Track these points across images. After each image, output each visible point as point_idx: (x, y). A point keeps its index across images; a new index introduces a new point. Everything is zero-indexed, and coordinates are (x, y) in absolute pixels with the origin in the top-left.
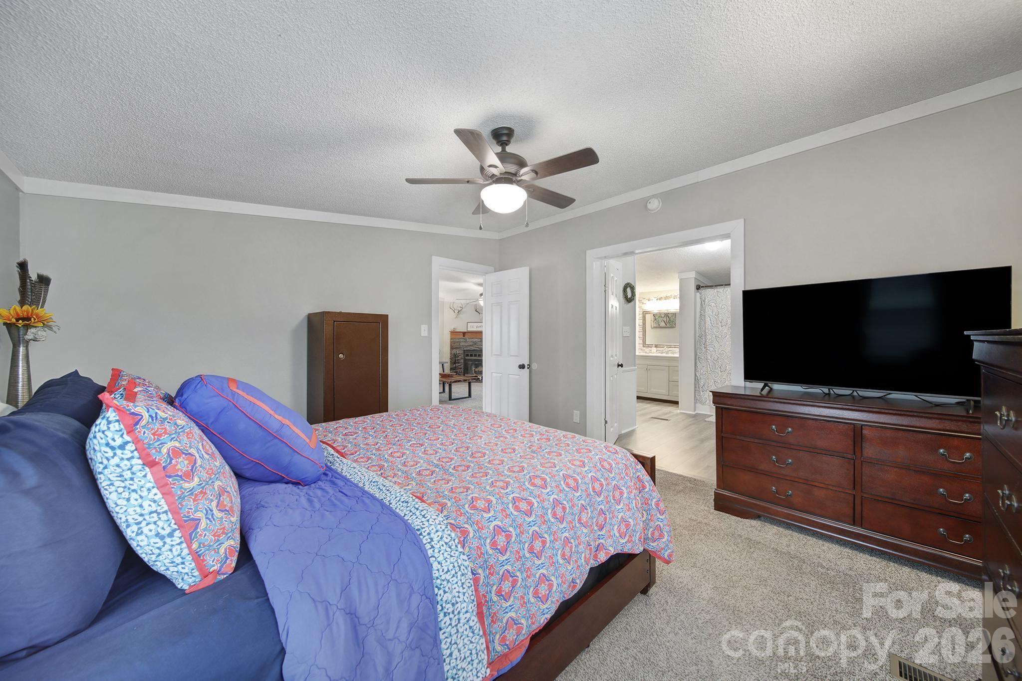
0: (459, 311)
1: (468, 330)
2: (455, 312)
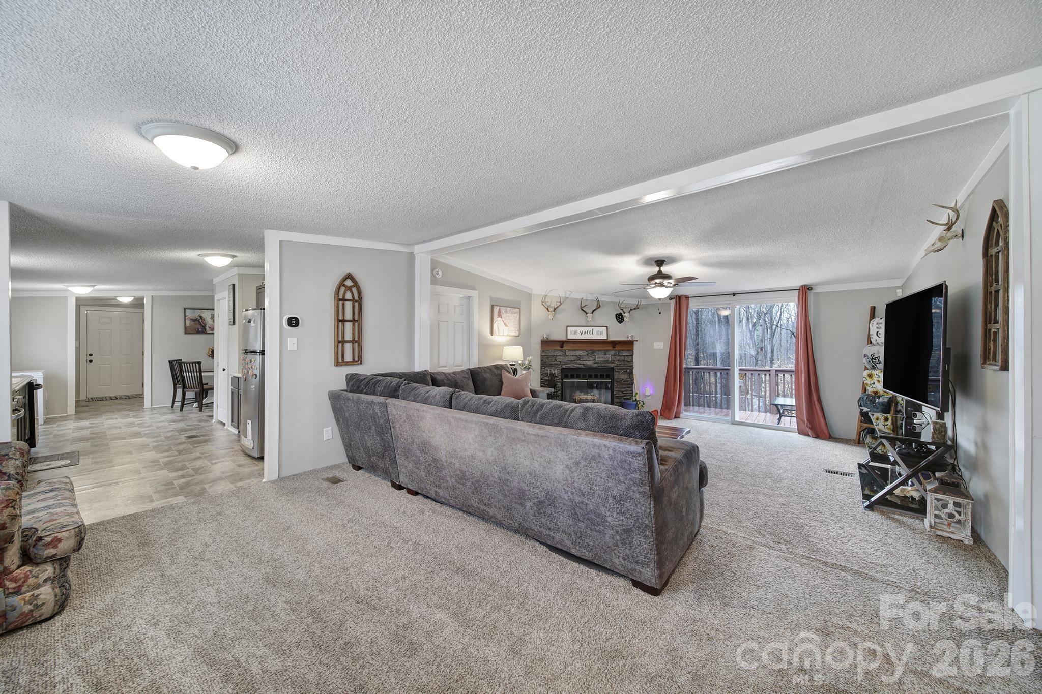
0: (555, 309)
1: (569, 337)
2: (549, 311)
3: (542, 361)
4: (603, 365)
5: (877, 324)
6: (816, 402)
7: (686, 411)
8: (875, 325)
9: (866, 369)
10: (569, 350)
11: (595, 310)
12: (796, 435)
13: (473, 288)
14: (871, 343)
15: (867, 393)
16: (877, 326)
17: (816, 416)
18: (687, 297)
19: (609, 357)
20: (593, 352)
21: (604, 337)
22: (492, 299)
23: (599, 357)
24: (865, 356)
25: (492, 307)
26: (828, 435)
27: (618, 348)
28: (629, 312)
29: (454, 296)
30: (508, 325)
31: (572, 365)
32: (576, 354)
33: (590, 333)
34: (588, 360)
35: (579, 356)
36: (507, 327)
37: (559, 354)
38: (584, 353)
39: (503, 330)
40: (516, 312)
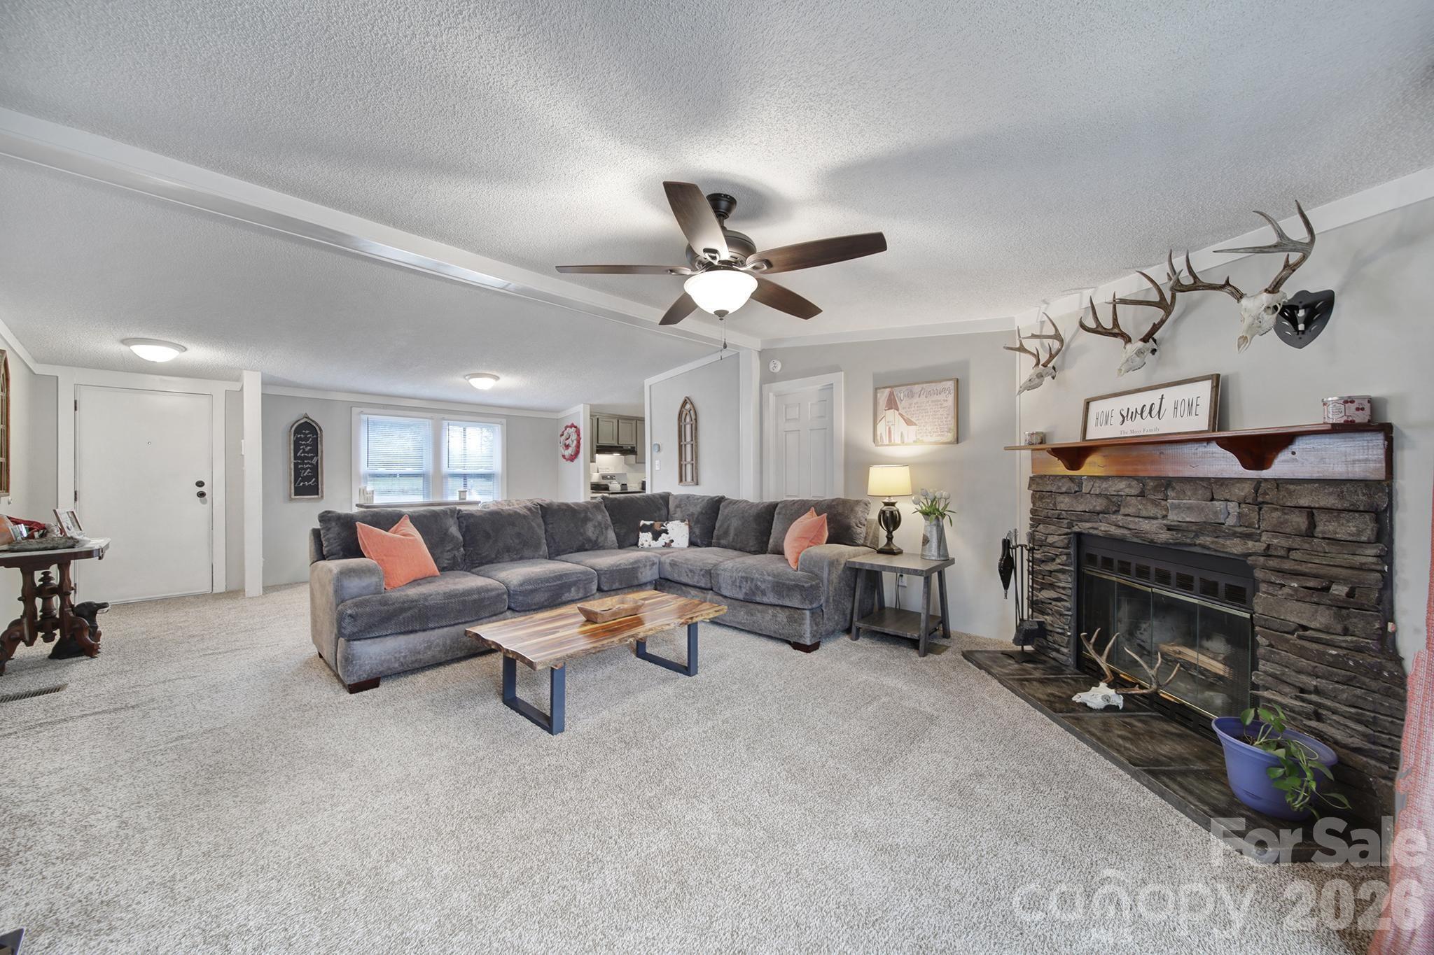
0: (1052, 357)
1: (1092, 435)
10: (1091, 477)
11: (1162, 322)
13: (835, 369)
21: (1198, 421)
23: (1182, 509)
25: (876, 389)
29: (806, 390)
30: (917, 422)
31: (1094, 525)
32: (1106, 489)
33: (1150, 413)
34: (1144, 513)
35: (1115, 499)
36: (914, 427)
37: (1064, 489)
38: (1130, 486)
39: (902, 434)
40: (944, 390)
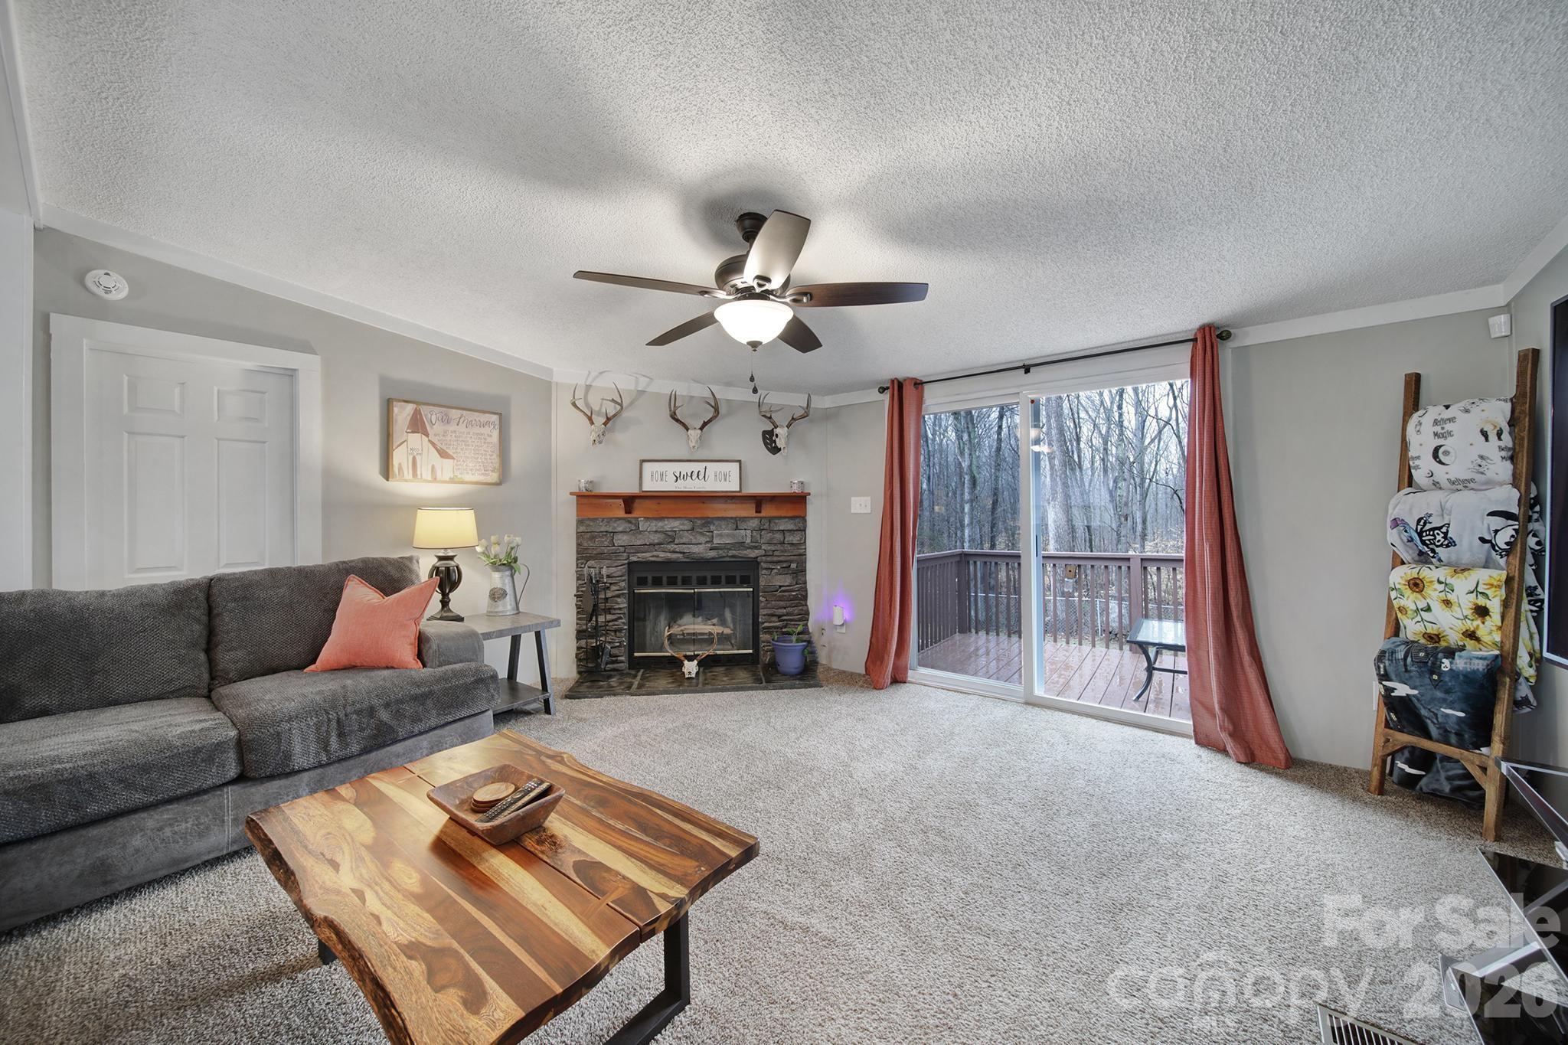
0: (608, 419)
1: (647, 488)
2: (592, 423)
3: (578, 545)
4: (731, 553)
5: (1436, 422)
6: (1247, 659)
7: (923, 663)
8: (1428, 428)
9: (1398, 561)
10: (647, 519)
11: (710, 421)
12: (1188, 748)
13: (305, 347)
14: (1410, 482)
15: (1402, 635)
16: (1438, 429)
17: (1245, 695)
18: (919, 384)
19: (746, 535)
20: (708, 521)
21: (732, 486)
22: (385, 382)
23: (721, 535)
24: (1396, 523)
25: (387, 405)
26: (1282, 756)
27: (768, 511)
28: (788, 427)
30: (454, 456)
31: (655, 553)
32: (662, 527)
33: (698, 476)
34: (694, 541)
35: (670, 534)
36: (452, 461)
37: (620, 529)
38: (683, 524)
39: (433, 468)
40: (488, 423)
